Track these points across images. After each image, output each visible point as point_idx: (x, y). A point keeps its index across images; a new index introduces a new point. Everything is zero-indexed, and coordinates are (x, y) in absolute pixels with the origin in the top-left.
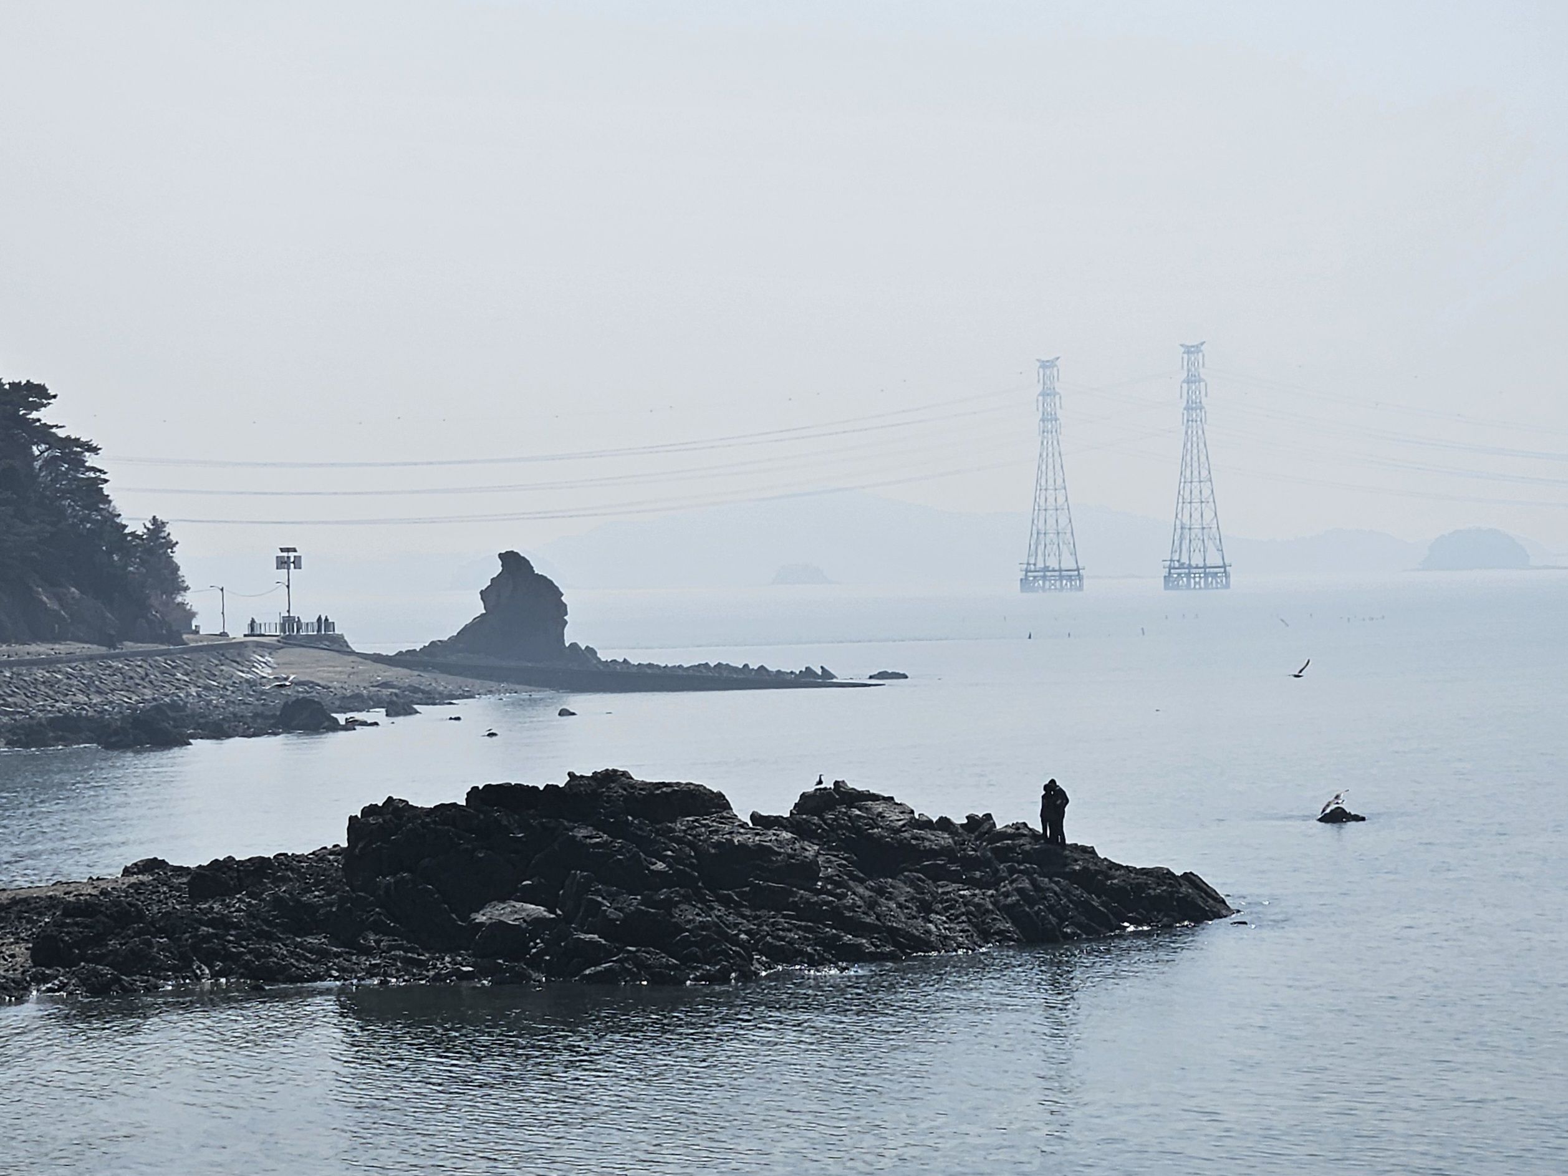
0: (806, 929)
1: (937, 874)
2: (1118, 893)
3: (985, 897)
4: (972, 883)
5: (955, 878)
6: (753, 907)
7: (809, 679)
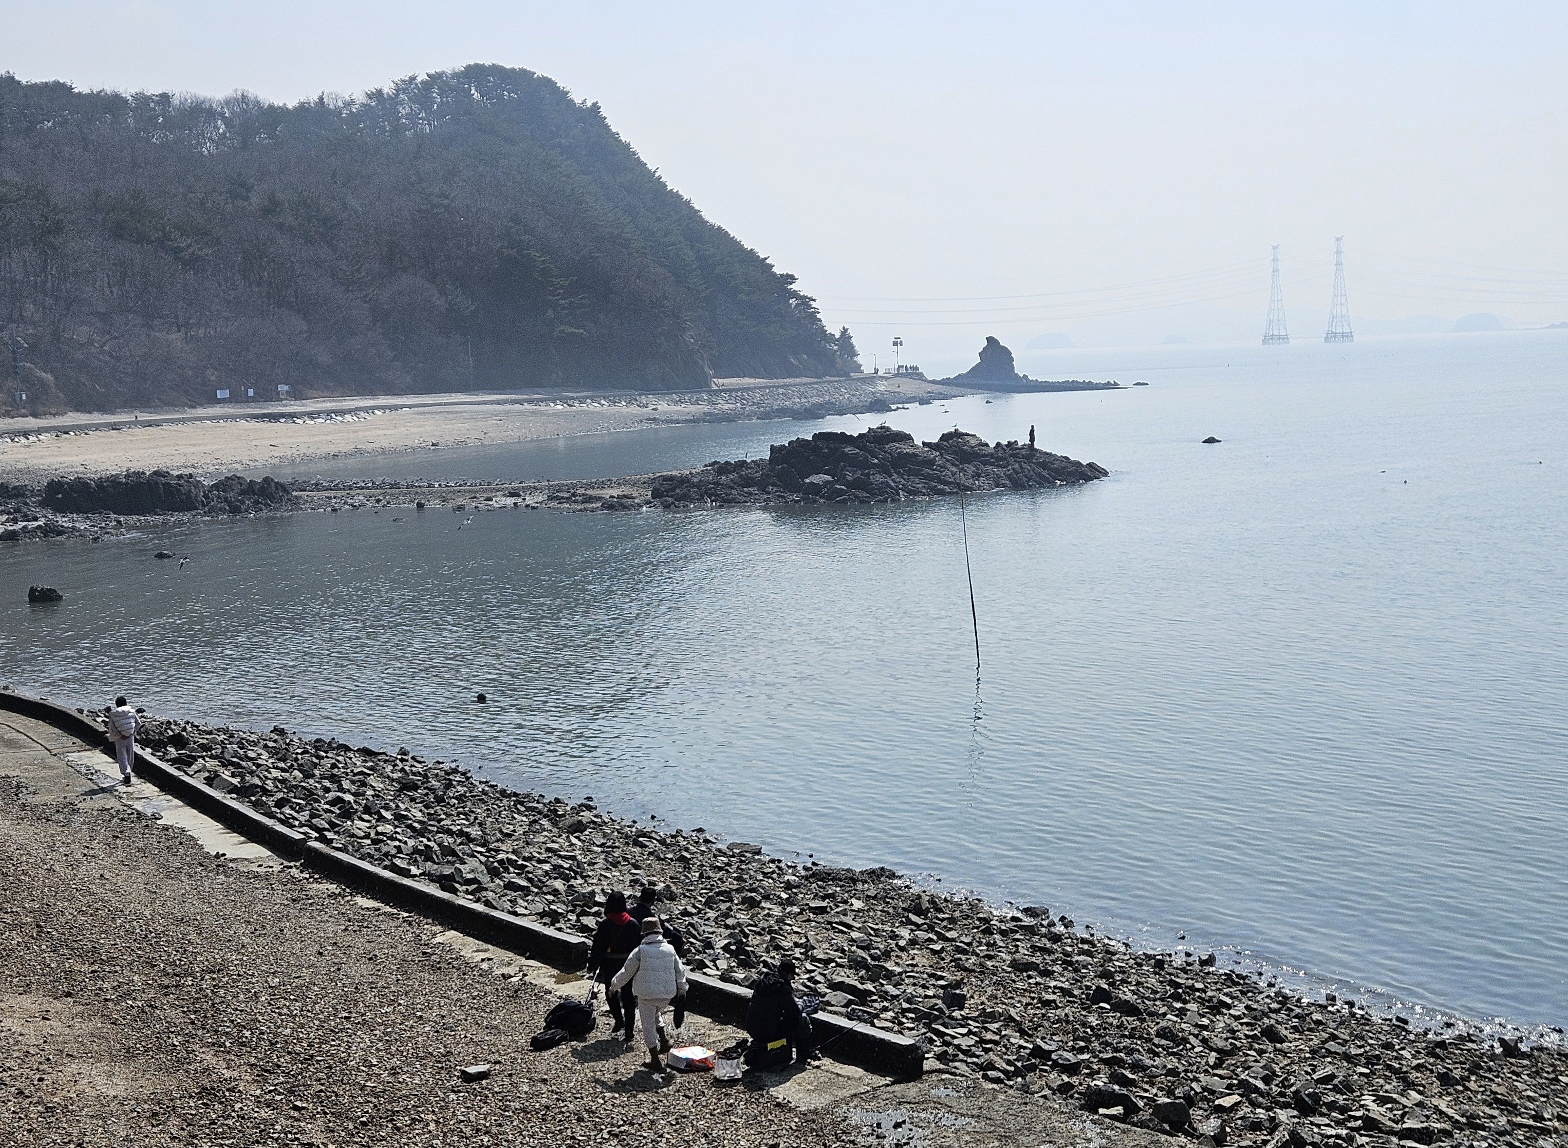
0: (925, 483)
1: (985, 464)
2: (1056, 471)
3: (1000, 471)
4: (999, 466)
5: (992, 464)
6: (908, 475)
7: (1108, 386)
